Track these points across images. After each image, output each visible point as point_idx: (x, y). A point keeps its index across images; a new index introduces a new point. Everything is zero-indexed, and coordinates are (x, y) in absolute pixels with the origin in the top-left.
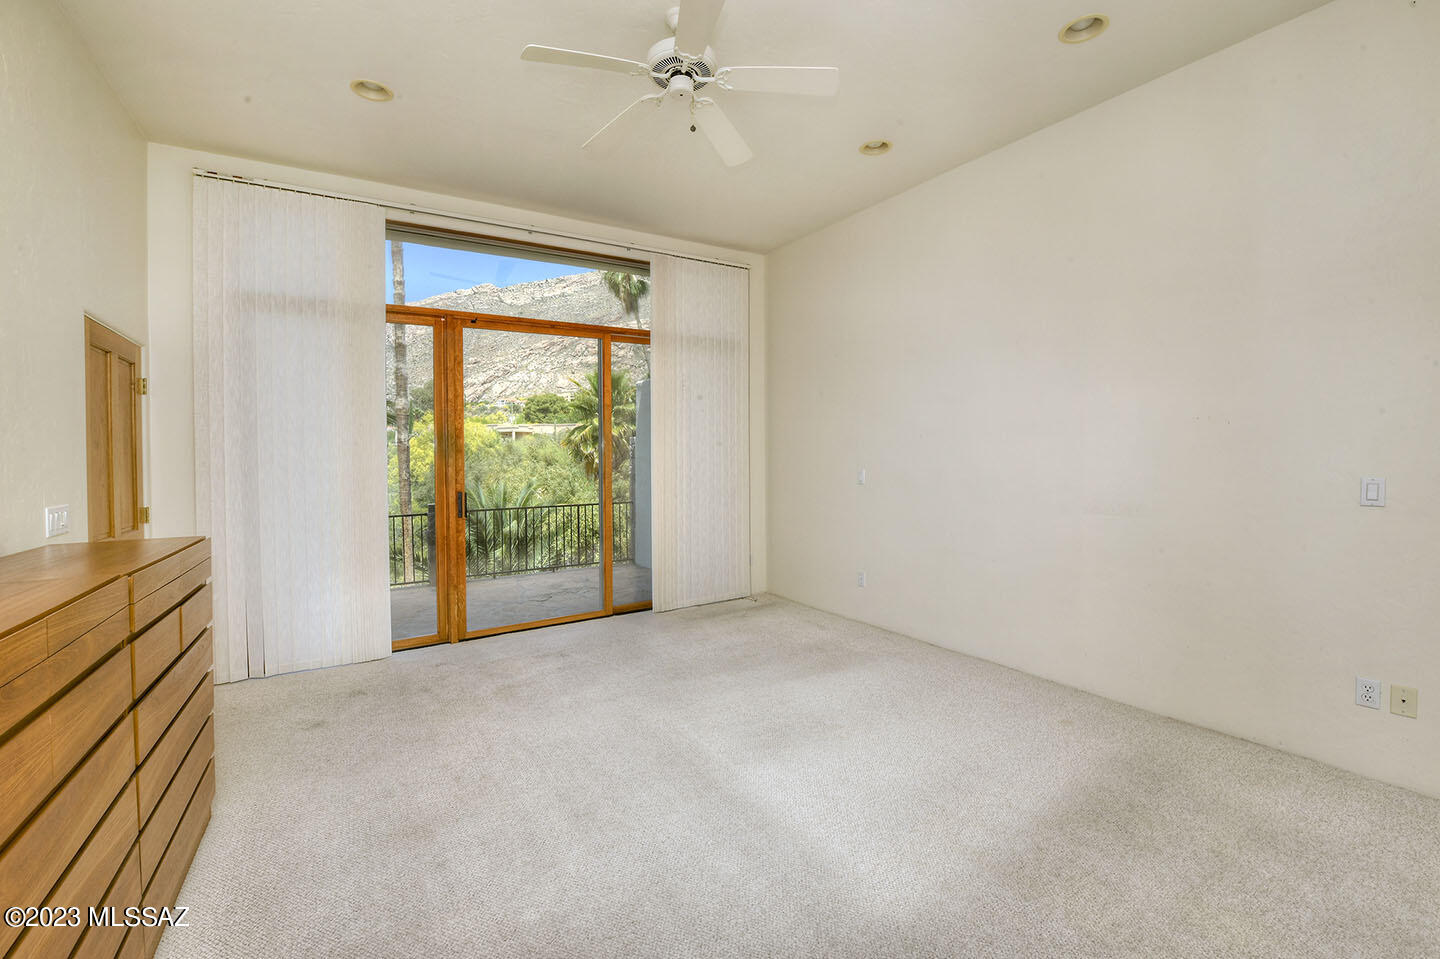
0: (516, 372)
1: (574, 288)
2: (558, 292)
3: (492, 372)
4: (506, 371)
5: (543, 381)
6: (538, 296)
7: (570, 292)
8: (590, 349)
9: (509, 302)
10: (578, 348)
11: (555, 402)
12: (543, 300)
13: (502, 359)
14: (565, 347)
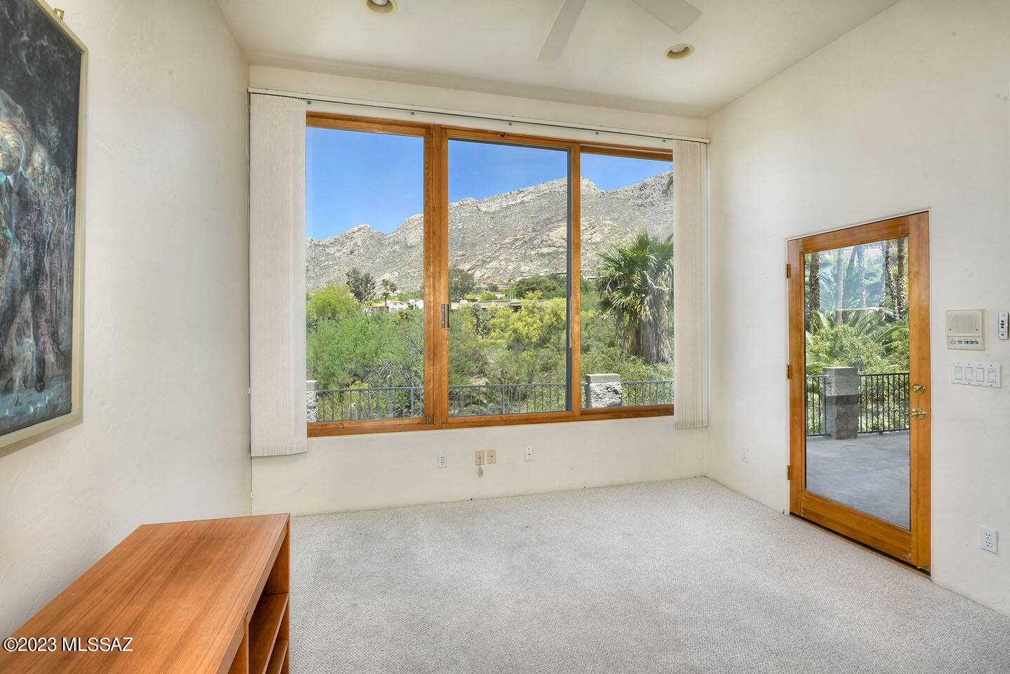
0: (490, 262)
1: (530, 197)
2: (519, 201)
3: (474, 262)
4: (483, 261)
5: (510, 268)
6: (505, 205)
7: (527, 200)
8: (544, 243)
9: (484, 210)
10: (535, 242)
11: (540, 283)
12: (508, 207)
13: (481, 252)
14: (526, 242)
